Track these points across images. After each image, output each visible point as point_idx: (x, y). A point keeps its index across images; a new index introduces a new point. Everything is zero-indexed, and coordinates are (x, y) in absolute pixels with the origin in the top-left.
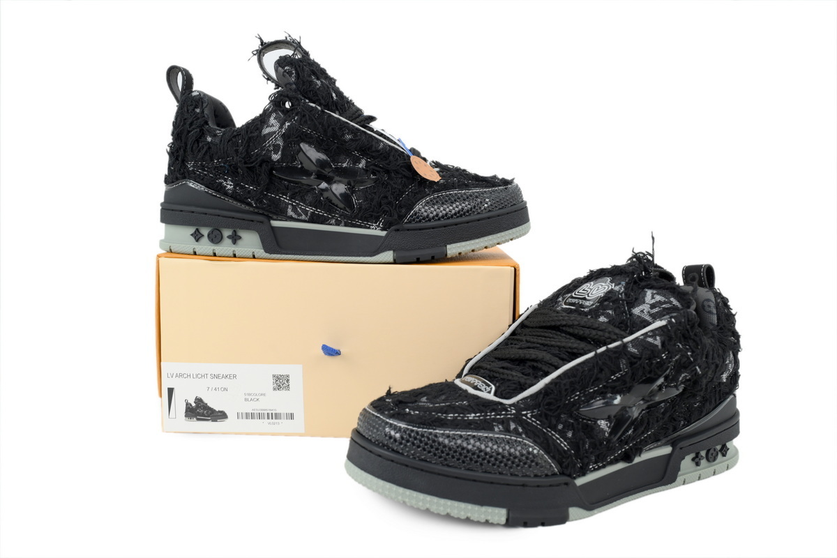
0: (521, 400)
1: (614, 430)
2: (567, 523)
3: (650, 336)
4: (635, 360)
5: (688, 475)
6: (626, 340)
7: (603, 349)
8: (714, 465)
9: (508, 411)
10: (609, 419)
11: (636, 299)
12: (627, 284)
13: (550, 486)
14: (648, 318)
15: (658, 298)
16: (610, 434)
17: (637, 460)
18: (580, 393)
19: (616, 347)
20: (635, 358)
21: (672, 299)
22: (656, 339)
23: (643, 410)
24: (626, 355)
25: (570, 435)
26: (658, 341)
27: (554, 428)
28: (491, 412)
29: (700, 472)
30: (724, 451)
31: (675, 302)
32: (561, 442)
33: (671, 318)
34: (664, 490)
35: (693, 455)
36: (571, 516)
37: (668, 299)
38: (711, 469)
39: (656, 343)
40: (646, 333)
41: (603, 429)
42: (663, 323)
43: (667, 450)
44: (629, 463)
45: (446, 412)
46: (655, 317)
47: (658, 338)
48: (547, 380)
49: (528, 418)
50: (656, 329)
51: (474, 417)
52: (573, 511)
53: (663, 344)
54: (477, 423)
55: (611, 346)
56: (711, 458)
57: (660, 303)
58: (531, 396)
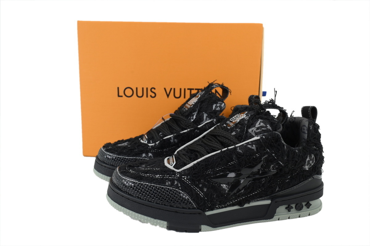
0: (183, 170)
1: (231, 190)
2: (200, 232)
3: (250, 145)
4: (240, 156)
5: (281, 216)
6: (237, 145)
7: (226, 149)
8: (300, 212)
9: (176, 175)
10: (228, 184)
11: (252, 124)
12: (251, 116)
13: (191, 214)
14: (254, 134)
15: (262, 124)
16: (229, 191)
17: (246, 205)
18: (212, 170)
19: (231, 149)
20: (240, 155)
21: (268, 125)
22: (253, 146)
23: (250, 181)
24: (235, 153)
25: (205, 190)
26: (254, 147)
27: (197, 186)
28: (167, 175)
29: (290, 215)
30: (308, 205)
31: (269, 127)
32: (200, 193)
33: (263, 136)
34: (265, 222)
35: (286, 206)
36: (202, 229)
37: (266, 125)
38: (298, 214)
39: (253, 148)
40: (248, 142)
41: (224, 189)
42: (258, 138)
43: (268, 202)
44: (241, 207)
45: (146, 173)
46: (257, 134)
47: (254, 146)
48: (195, 162)
49: (185, 180)
50: (254, 141)
51: (159, 176)
52: (203, 227)
53: (257, 148)
54: (158, 180)
55: (229, 148)
56: (299, 208)
57: (262, 127)
58: (187, 169)
